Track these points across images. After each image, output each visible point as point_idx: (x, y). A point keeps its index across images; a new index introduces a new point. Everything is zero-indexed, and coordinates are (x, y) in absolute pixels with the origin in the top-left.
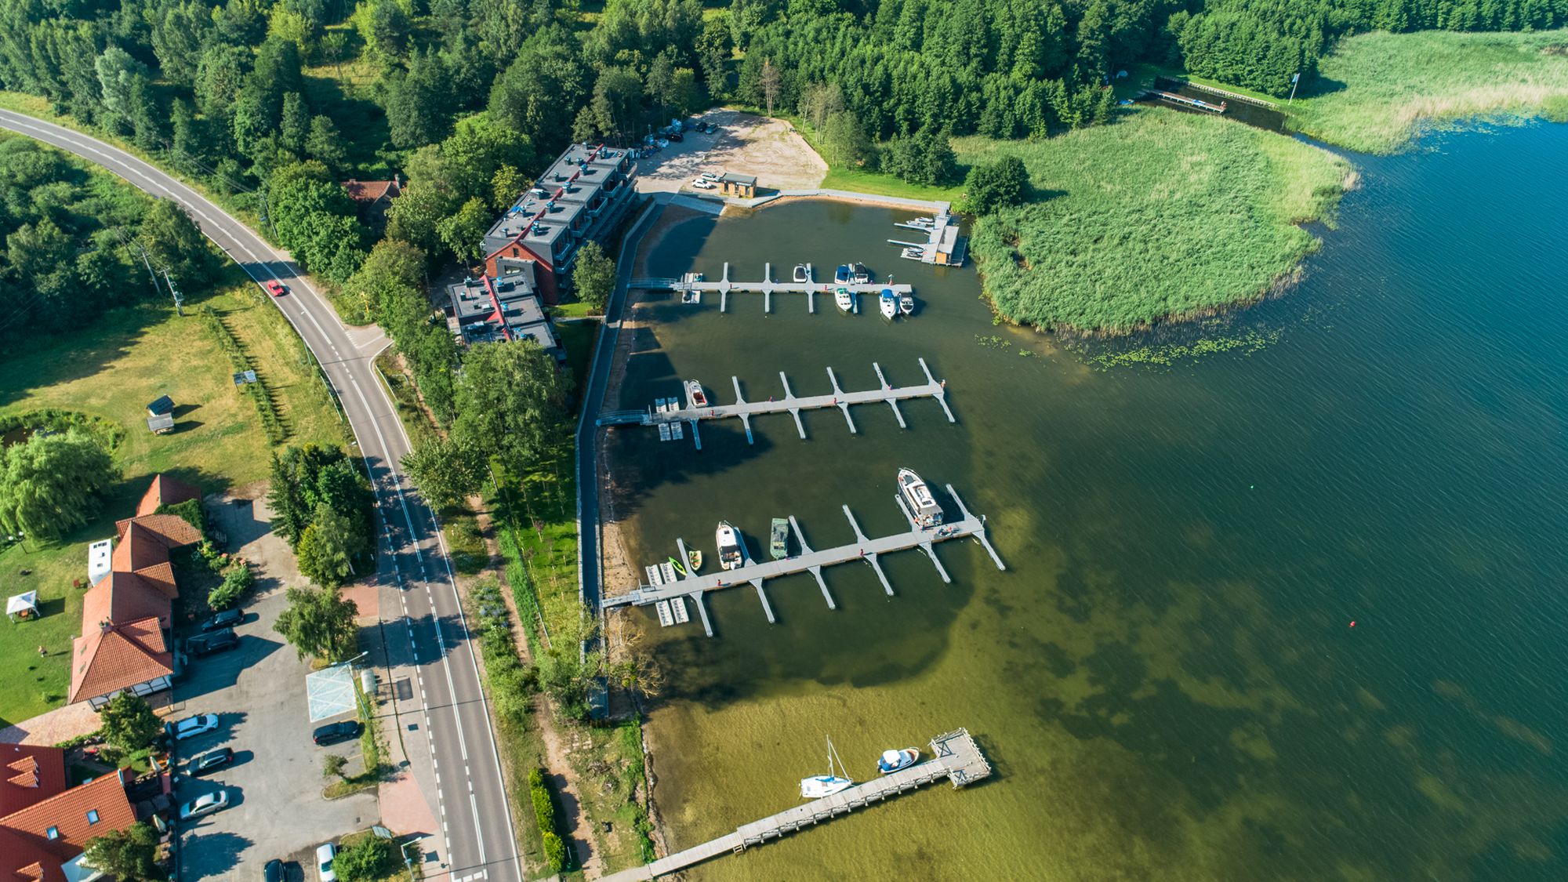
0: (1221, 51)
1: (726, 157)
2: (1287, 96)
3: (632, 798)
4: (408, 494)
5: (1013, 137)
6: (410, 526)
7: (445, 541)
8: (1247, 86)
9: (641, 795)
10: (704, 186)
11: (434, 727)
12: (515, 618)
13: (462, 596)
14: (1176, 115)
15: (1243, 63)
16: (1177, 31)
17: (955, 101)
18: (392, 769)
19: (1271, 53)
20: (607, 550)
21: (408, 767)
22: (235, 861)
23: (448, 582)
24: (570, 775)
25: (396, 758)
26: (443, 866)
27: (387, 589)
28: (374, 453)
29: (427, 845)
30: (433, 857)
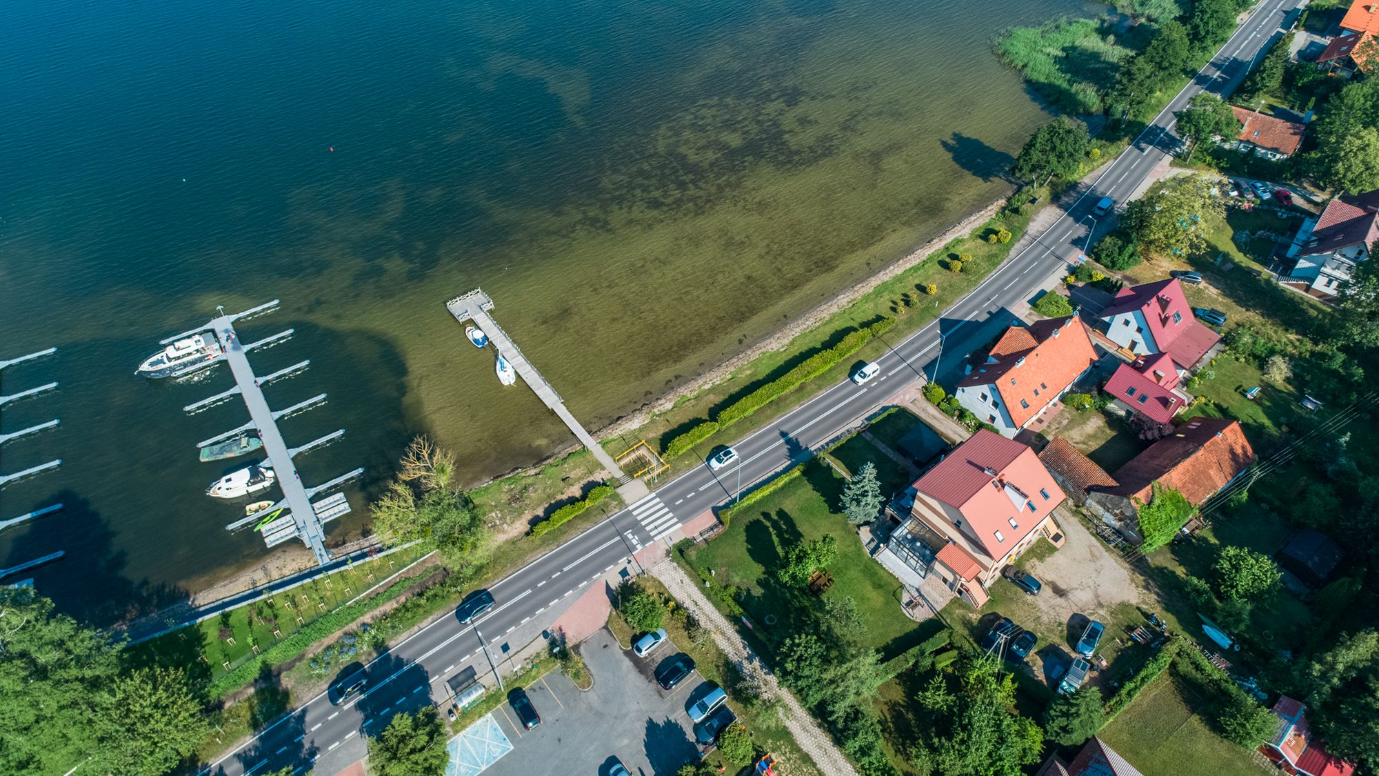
3: (536, 475)
11: (501, 631)
18: (553, 644)
21: (549, 631)
22: (668, 723)
23: (302, 712)
24: (527, 515)
25: (542, 643)
26: (629, 562)
29: (615, 581)
30: (624, 573)
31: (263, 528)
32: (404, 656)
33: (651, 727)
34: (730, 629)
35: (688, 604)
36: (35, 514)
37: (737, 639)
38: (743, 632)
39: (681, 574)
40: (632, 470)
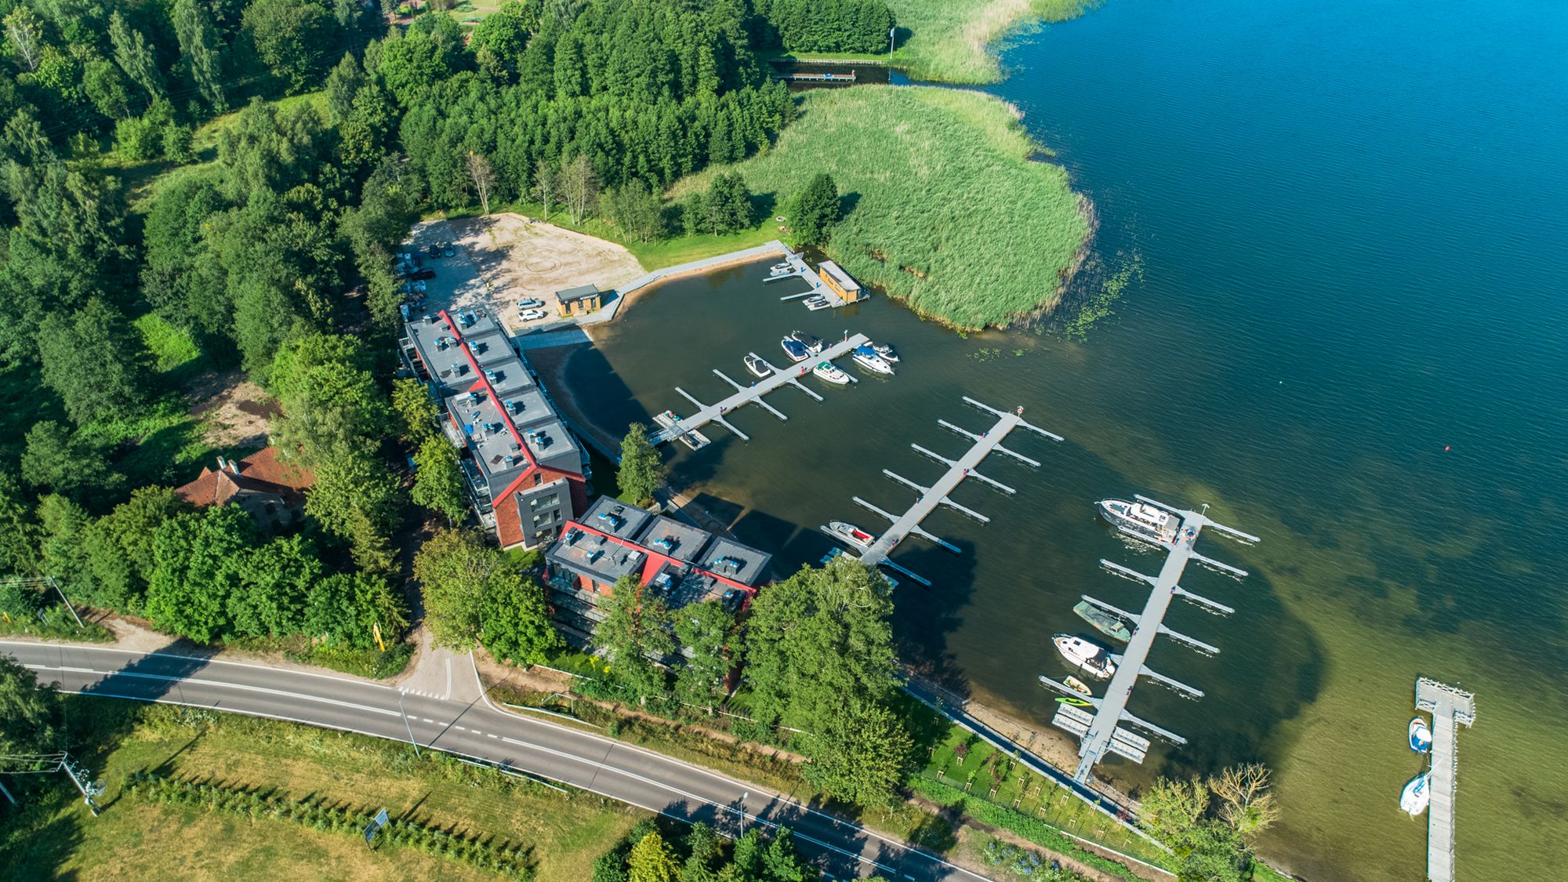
0: (816, 23)
1: (507, 277)
2: (887, 50)
4: (772, 815)
5: (747, 156)
6: (827, 845)
7: (884, 834)
8: (845, 50)
10: (536, 316)
13: (982, 872)
14: (836, 93)
15: (840, 30)
16: (766, 14)
17: (685, 136)
19: (861, 16)
23: (951, 871)
28: (666, 802)
31: (1064, 704)
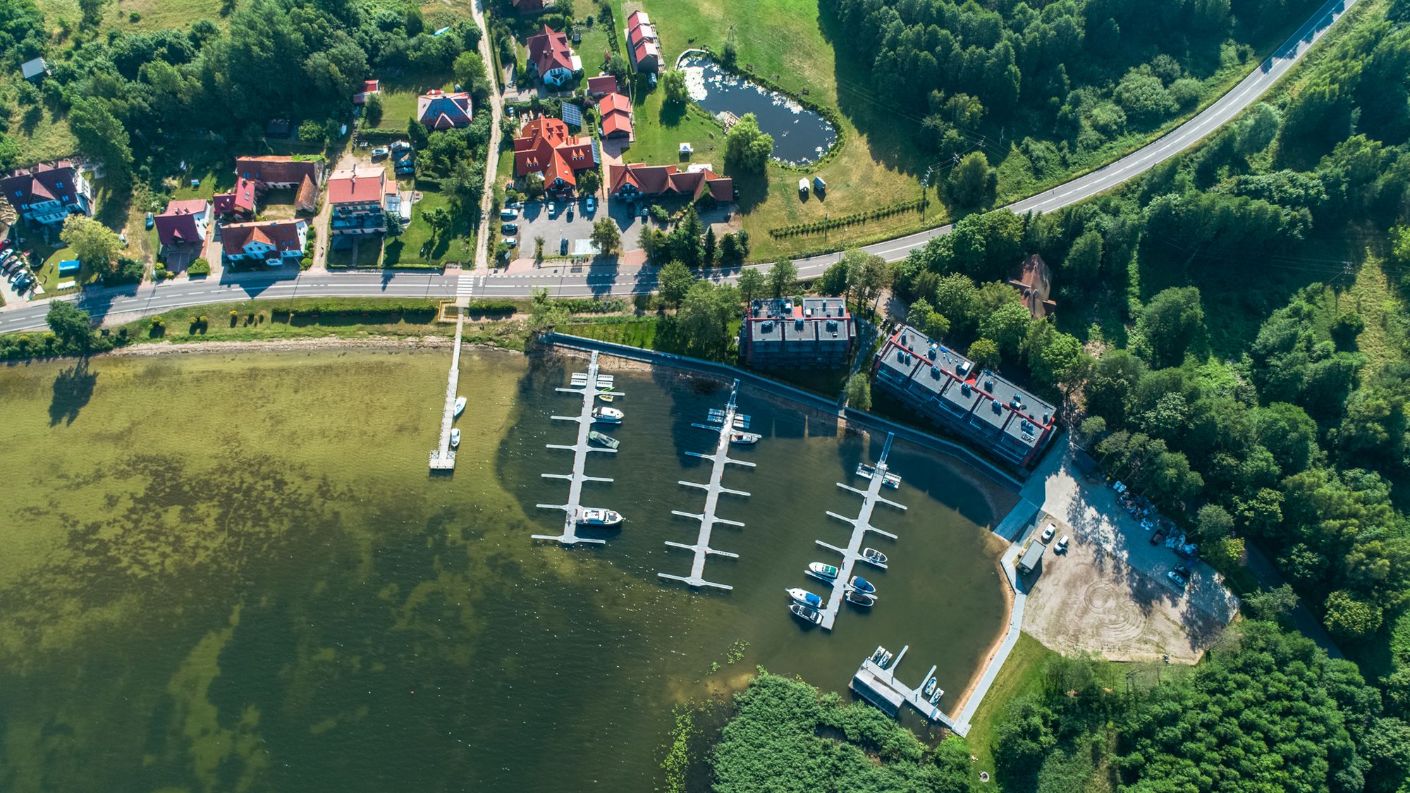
3: (491, 340)
9: (491, 343)
11: (553, 278)
12: (600, 315)
13: (622, 296)
18: (540, 263)
20: (632, 363)
21: (538, 268)
22: (526, 217)
24: (509, 320)
25: (543, 265)
26: (490, 275)
27: (640, 268)
29: (501, 271)
30: (496, 272)
31: (611, 387)
32: (590, 290)
33: (531, 221)
34: (480, 232)
35: (485, 247)
36: (699, 455)
37: (481, 227)
38: (477, 227)
39: (477, 258)
40: (453, 311)
